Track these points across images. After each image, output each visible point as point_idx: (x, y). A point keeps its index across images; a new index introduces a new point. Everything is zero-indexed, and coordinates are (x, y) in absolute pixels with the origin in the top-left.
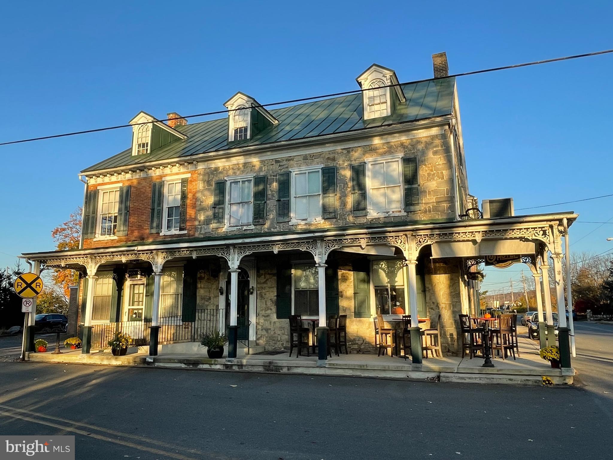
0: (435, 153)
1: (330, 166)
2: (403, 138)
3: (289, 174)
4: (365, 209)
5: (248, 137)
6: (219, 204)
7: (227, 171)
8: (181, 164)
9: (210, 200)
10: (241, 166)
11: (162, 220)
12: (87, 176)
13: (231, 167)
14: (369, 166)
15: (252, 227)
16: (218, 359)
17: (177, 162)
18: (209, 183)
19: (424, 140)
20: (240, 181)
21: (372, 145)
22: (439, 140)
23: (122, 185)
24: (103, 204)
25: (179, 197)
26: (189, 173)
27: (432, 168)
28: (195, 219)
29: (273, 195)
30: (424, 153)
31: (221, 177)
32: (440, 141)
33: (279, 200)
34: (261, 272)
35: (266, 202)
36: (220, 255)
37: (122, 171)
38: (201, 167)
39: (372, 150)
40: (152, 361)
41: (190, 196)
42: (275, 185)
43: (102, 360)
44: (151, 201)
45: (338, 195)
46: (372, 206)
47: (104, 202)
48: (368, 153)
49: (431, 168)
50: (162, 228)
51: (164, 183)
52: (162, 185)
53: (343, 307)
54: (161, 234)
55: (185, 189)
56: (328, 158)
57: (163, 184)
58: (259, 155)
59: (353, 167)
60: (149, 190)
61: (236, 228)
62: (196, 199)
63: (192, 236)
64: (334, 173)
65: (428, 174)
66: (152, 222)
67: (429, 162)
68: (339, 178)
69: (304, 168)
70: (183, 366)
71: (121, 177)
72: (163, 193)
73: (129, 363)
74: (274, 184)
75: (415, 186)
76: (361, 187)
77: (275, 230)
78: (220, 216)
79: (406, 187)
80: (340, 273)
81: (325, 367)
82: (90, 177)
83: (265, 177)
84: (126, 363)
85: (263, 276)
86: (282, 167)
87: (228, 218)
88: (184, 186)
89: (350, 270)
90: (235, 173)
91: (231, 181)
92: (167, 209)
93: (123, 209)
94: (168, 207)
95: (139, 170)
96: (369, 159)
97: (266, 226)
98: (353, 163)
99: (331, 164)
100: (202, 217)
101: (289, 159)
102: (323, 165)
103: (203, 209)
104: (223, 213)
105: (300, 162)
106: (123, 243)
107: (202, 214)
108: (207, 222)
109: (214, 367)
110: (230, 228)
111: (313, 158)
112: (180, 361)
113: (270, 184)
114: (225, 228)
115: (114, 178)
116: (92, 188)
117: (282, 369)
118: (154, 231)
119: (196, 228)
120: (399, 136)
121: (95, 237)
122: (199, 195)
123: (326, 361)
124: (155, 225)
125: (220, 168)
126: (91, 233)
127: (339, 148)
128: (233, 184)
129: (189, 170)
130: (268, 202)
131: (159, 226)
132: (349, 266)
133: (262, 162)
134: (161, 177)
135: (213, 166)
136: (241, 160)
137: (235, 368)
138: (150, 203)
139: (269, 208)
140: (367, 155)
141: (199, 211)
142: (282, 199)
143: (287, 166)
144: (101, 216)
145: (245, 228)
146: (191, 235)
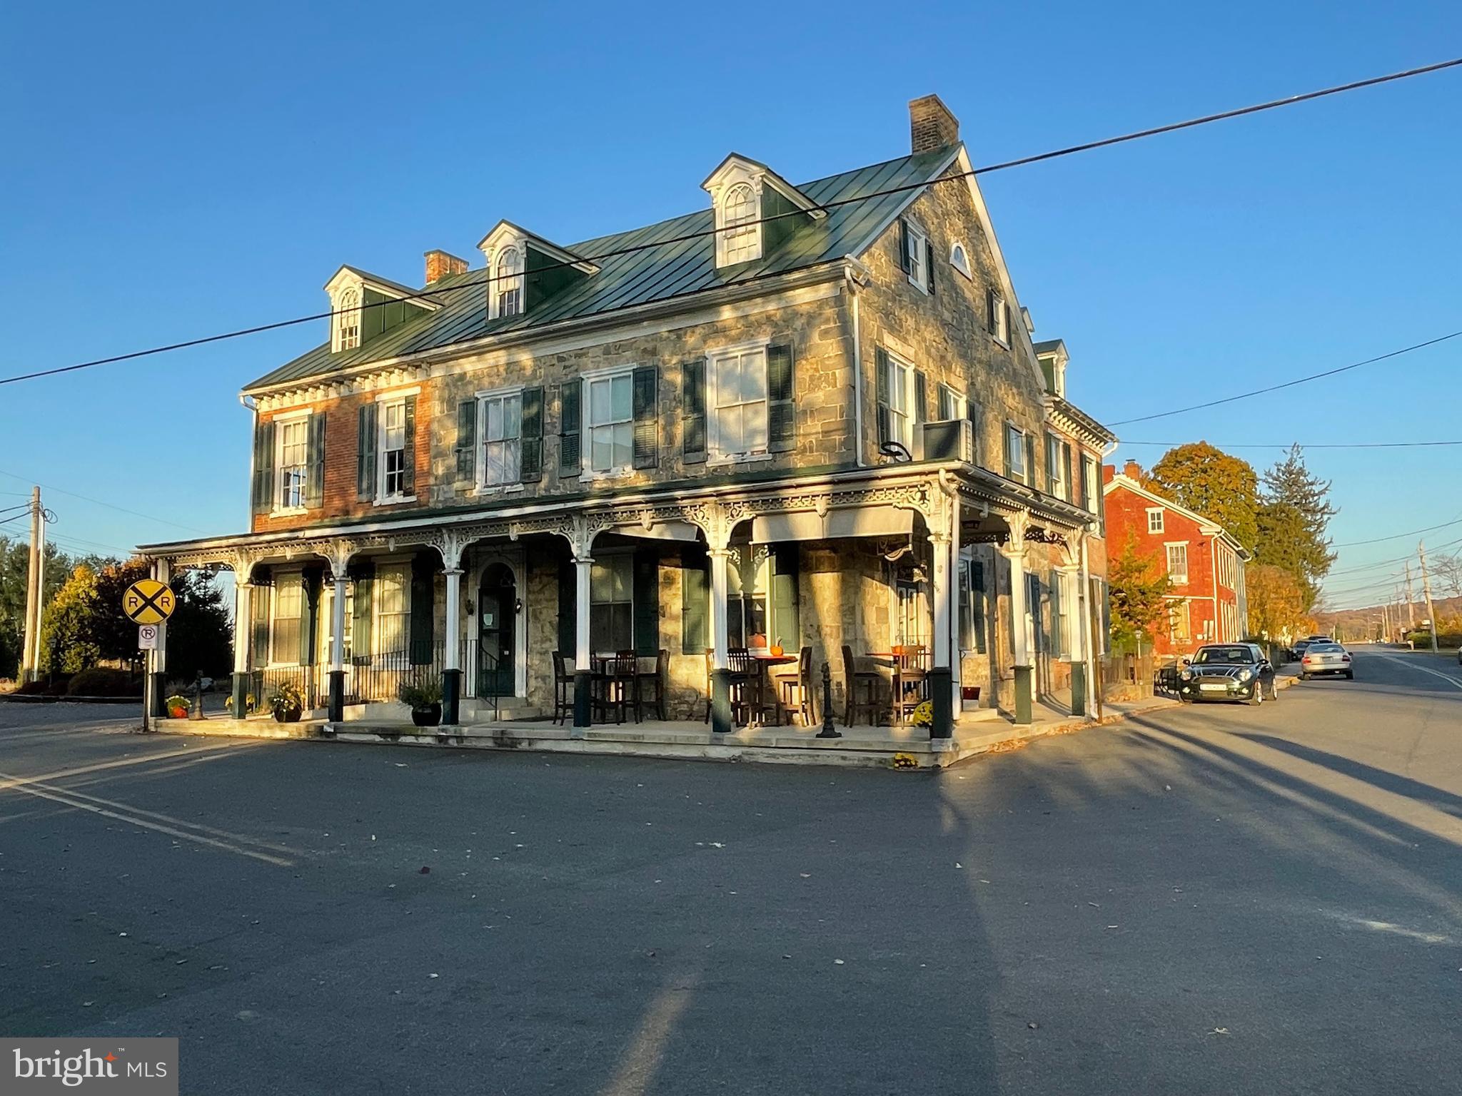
0: (825, 334)
1: (647, 365)
2: (772, 307)
3: (578, 382)
4: (702, 448)
5: (521, 311)
6: (466, 445)
7: (479, 379)
8: (402, 367)
9: (452, 436)
10: (501, 369)
11: (376, 477)
12: (254, 396)
13: (485, 371)
14: (712, 364)
15: (520, 487)
16: (428, 727)
17: (395, 366)
18: (450, 402)
19: (805, 308)
20: (500, 399)
21: (717, 321)
22: (830, 308)
23: (311, 413)
24: (285, 448)
25: (403, 431)
26: (418, 385)
27: (817, 365)
28: (429, 473)
29: (553, 424)
30: (804, 337)
31: (472, 392)
32: (832, 310)
33: (563, 435)
34: (536, 571)
35: (541, 439)
36: (431, 545)
37: (310, 385)
38: (438, 372)
39: (717, 331)
40: (332, 731)
41: (420, 429)
42: (557, 405)
43: (261, 729)
44: (357, 440)
45: (661, 422)
46: (717, 443)
47: (286, 445)
48: (710, 338)
49: (815, 366)
50: (376, 492)
51: (378, 406)
52: (374, 409)
53: (666, 635)
54: (376, 504)
55: (412, 416)
56: (645, 350)
57: (375, 407)
58: (531, 347)
59: (685, 366)
60: (354, 419)
61: (494, 489)
62: (429, 433)
63: (424, 505)
64: (653, 379)
65: (810, 376)
66: (360, 480)
67: (813, 353)
68: (662, 389)
69: (605, 370)
70: (377, 739)
71: (308, 397)
72: (377, 424)
73: (300, 734)
74: (556, 403)
75: (789, 401)
76: (697, 405)
77: (557, 493)
78: (468, 468)
79: (774, 403)
80: (662, 571)
81: (582, 739)
82: (259, 397)
83: (539, 390)
84: (295, 736)
85: (538, 580)
86: (568, 370)
87: (483, 471)
88: (411, 412)
89: (677, 566)
90: (492, 383)
91: (486, 399)
92: (386, 454)
93: (315, 457)
94: (389, 450)
95: (337, 382)
96: (713, 350)
97: (542, 485)
98: (686, 357)
99: (649, 363)
100: (440, 471)
101: (580, 354)
102: (635, 364)
103: (441, 454)
104: (473, 462)
105: (598, 359)
106: (316, 522)
107: (440, 465)
108: (448, 479)
109: (422, 740)
110: (486, 489)
111: (620, 351)
112: (374, 731)
113: (550, 404)
114: (477, 491)
115: (298, 399)
116: (265, 418)
117: (520, 744)
118: (364, 498)
119: (429, 490)
120: (763, 303)
121: (272, 511)
122: (435, 427)
123: (586, 730)
124: (365, 485)
125: (468, 375)
126: (267, 503)
127: (664, 329)
128: (491, 405)
129: (417, 380)
130: (545, 438)
131: (372, 489)
132: (676, 558)
133: (536, 359)
134: (374, 393)
135: (457, 371)
136: (500, 357)
137: (453, 742)
138: (357, 446)
139: (548, 451)
140: (710, 342)
141: (435, 457)
142: (568, 433)
143: (576, 367)
144: (283, 470)
145: (508, 489)
146: (422, 504)
